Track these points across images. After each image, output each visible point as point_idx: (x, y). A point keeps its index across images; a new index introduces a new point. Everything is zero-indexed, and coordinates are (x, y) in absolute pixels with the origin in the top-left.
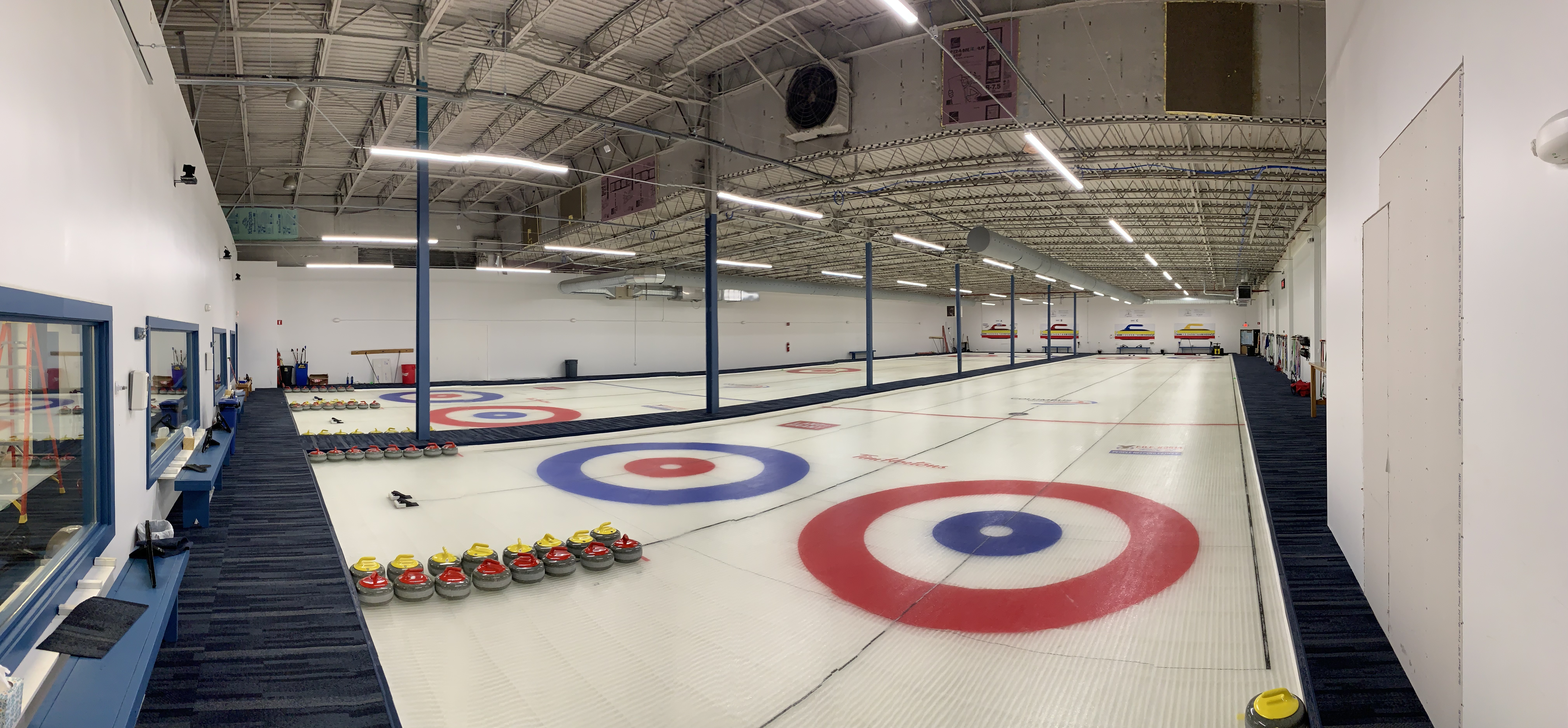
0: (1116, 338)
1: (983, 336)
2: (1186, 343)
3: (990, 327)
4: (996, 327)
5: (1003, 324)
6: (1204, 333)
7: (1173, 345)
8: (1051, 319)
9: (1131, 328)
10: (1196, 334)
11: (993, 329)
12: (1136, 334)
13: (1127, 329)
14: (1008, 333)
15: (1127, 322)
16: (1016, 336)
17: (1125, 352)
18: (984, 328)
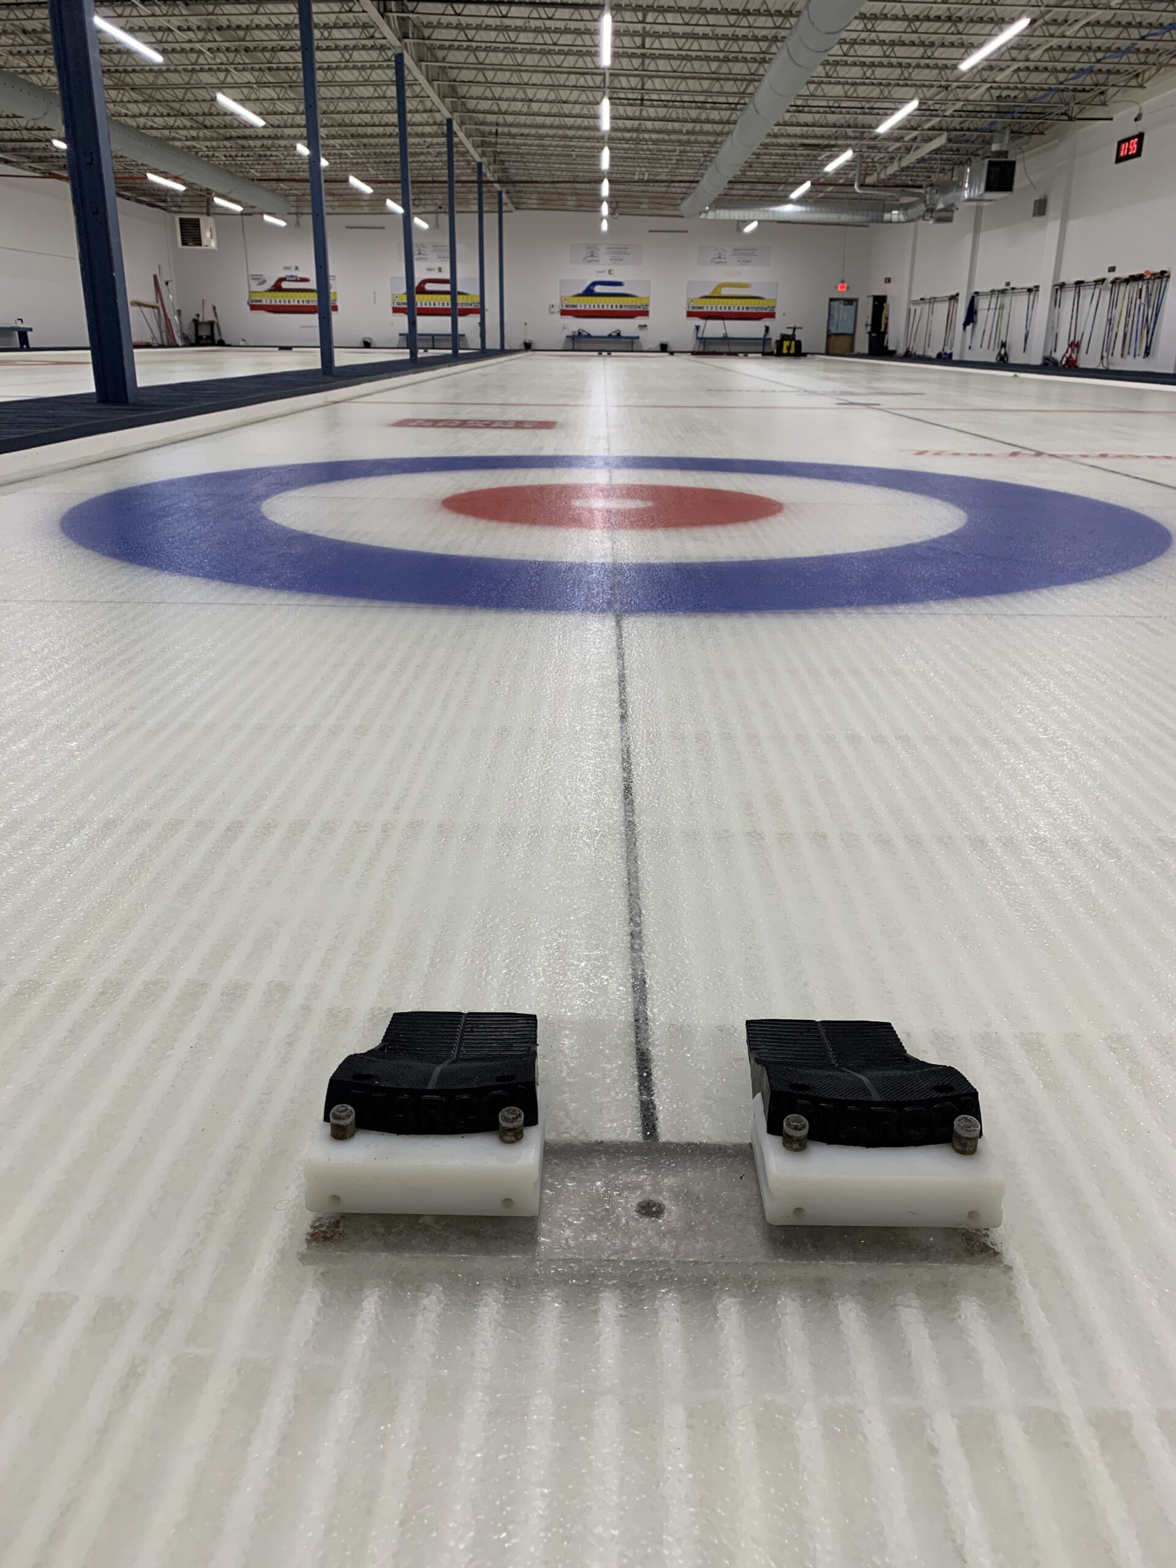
0: (564, 313)
1: (253, 308)
2: (714, 329)
3: (270, 283)
4: (285, 285)
5: (300, 275)
6: (752, 306)
7: (684, 330)
8: (416, 264)
9: (598, 289)
10: (735, 306)
11: (277, 288)
12: (608, 304)
13: (589, 292)
14: (313, 299)
15: (589, 274)
16: (335, 308)
17: (582, 347)
18: (255, 287)
